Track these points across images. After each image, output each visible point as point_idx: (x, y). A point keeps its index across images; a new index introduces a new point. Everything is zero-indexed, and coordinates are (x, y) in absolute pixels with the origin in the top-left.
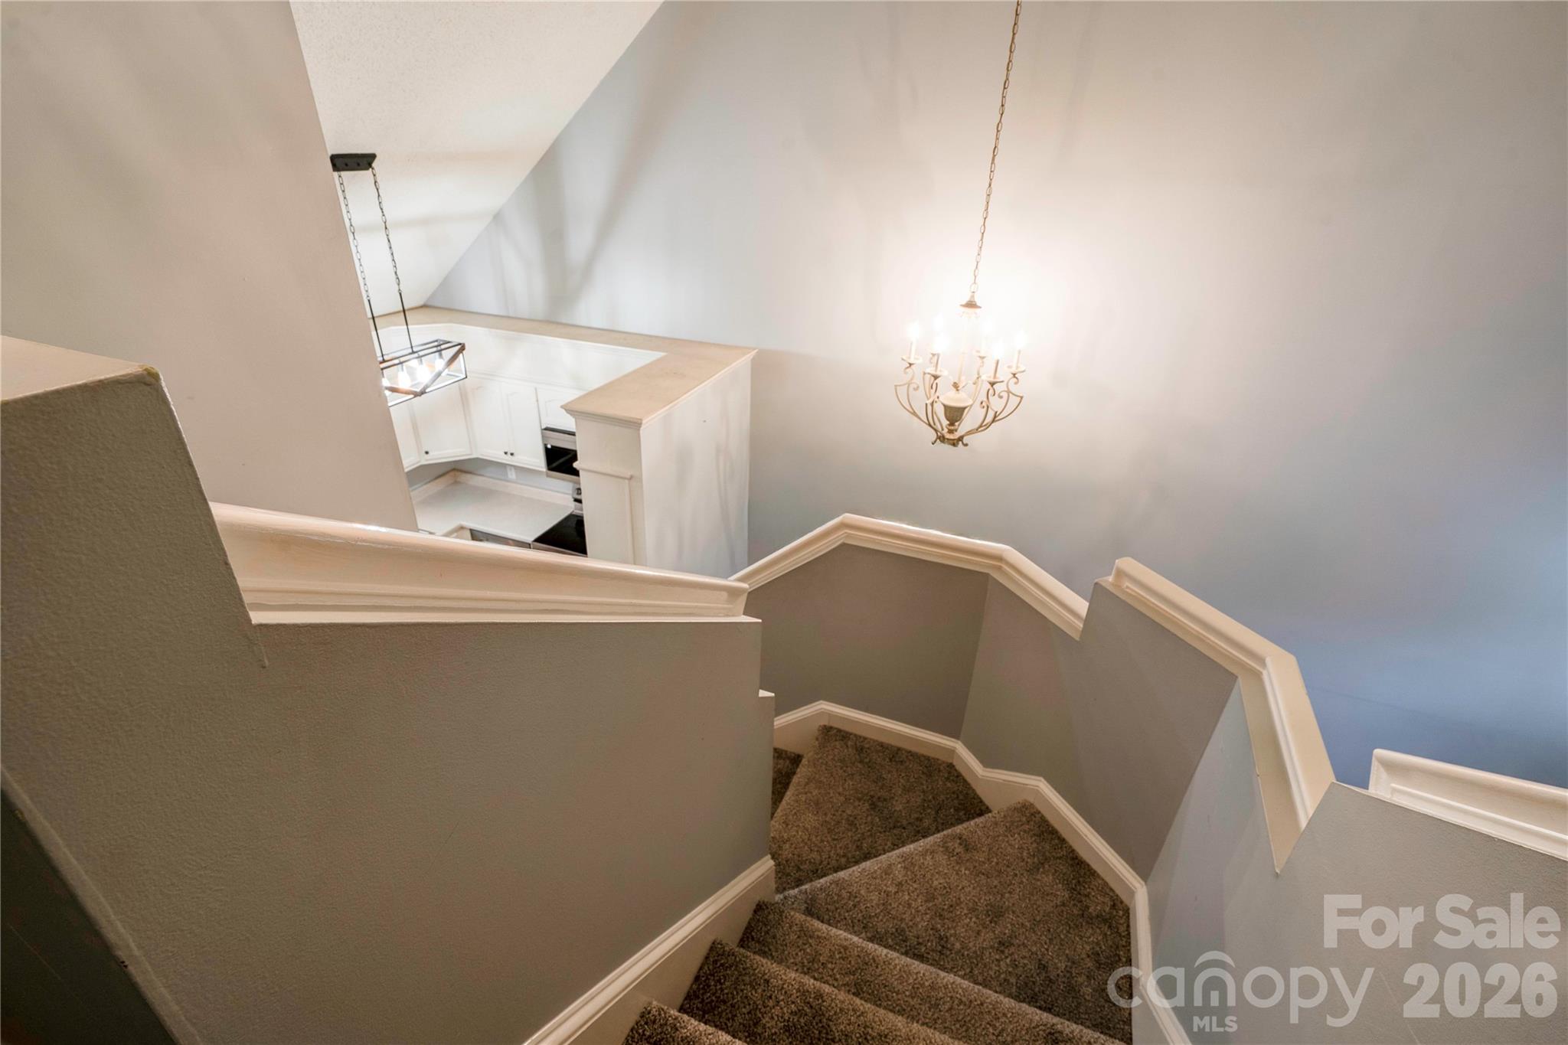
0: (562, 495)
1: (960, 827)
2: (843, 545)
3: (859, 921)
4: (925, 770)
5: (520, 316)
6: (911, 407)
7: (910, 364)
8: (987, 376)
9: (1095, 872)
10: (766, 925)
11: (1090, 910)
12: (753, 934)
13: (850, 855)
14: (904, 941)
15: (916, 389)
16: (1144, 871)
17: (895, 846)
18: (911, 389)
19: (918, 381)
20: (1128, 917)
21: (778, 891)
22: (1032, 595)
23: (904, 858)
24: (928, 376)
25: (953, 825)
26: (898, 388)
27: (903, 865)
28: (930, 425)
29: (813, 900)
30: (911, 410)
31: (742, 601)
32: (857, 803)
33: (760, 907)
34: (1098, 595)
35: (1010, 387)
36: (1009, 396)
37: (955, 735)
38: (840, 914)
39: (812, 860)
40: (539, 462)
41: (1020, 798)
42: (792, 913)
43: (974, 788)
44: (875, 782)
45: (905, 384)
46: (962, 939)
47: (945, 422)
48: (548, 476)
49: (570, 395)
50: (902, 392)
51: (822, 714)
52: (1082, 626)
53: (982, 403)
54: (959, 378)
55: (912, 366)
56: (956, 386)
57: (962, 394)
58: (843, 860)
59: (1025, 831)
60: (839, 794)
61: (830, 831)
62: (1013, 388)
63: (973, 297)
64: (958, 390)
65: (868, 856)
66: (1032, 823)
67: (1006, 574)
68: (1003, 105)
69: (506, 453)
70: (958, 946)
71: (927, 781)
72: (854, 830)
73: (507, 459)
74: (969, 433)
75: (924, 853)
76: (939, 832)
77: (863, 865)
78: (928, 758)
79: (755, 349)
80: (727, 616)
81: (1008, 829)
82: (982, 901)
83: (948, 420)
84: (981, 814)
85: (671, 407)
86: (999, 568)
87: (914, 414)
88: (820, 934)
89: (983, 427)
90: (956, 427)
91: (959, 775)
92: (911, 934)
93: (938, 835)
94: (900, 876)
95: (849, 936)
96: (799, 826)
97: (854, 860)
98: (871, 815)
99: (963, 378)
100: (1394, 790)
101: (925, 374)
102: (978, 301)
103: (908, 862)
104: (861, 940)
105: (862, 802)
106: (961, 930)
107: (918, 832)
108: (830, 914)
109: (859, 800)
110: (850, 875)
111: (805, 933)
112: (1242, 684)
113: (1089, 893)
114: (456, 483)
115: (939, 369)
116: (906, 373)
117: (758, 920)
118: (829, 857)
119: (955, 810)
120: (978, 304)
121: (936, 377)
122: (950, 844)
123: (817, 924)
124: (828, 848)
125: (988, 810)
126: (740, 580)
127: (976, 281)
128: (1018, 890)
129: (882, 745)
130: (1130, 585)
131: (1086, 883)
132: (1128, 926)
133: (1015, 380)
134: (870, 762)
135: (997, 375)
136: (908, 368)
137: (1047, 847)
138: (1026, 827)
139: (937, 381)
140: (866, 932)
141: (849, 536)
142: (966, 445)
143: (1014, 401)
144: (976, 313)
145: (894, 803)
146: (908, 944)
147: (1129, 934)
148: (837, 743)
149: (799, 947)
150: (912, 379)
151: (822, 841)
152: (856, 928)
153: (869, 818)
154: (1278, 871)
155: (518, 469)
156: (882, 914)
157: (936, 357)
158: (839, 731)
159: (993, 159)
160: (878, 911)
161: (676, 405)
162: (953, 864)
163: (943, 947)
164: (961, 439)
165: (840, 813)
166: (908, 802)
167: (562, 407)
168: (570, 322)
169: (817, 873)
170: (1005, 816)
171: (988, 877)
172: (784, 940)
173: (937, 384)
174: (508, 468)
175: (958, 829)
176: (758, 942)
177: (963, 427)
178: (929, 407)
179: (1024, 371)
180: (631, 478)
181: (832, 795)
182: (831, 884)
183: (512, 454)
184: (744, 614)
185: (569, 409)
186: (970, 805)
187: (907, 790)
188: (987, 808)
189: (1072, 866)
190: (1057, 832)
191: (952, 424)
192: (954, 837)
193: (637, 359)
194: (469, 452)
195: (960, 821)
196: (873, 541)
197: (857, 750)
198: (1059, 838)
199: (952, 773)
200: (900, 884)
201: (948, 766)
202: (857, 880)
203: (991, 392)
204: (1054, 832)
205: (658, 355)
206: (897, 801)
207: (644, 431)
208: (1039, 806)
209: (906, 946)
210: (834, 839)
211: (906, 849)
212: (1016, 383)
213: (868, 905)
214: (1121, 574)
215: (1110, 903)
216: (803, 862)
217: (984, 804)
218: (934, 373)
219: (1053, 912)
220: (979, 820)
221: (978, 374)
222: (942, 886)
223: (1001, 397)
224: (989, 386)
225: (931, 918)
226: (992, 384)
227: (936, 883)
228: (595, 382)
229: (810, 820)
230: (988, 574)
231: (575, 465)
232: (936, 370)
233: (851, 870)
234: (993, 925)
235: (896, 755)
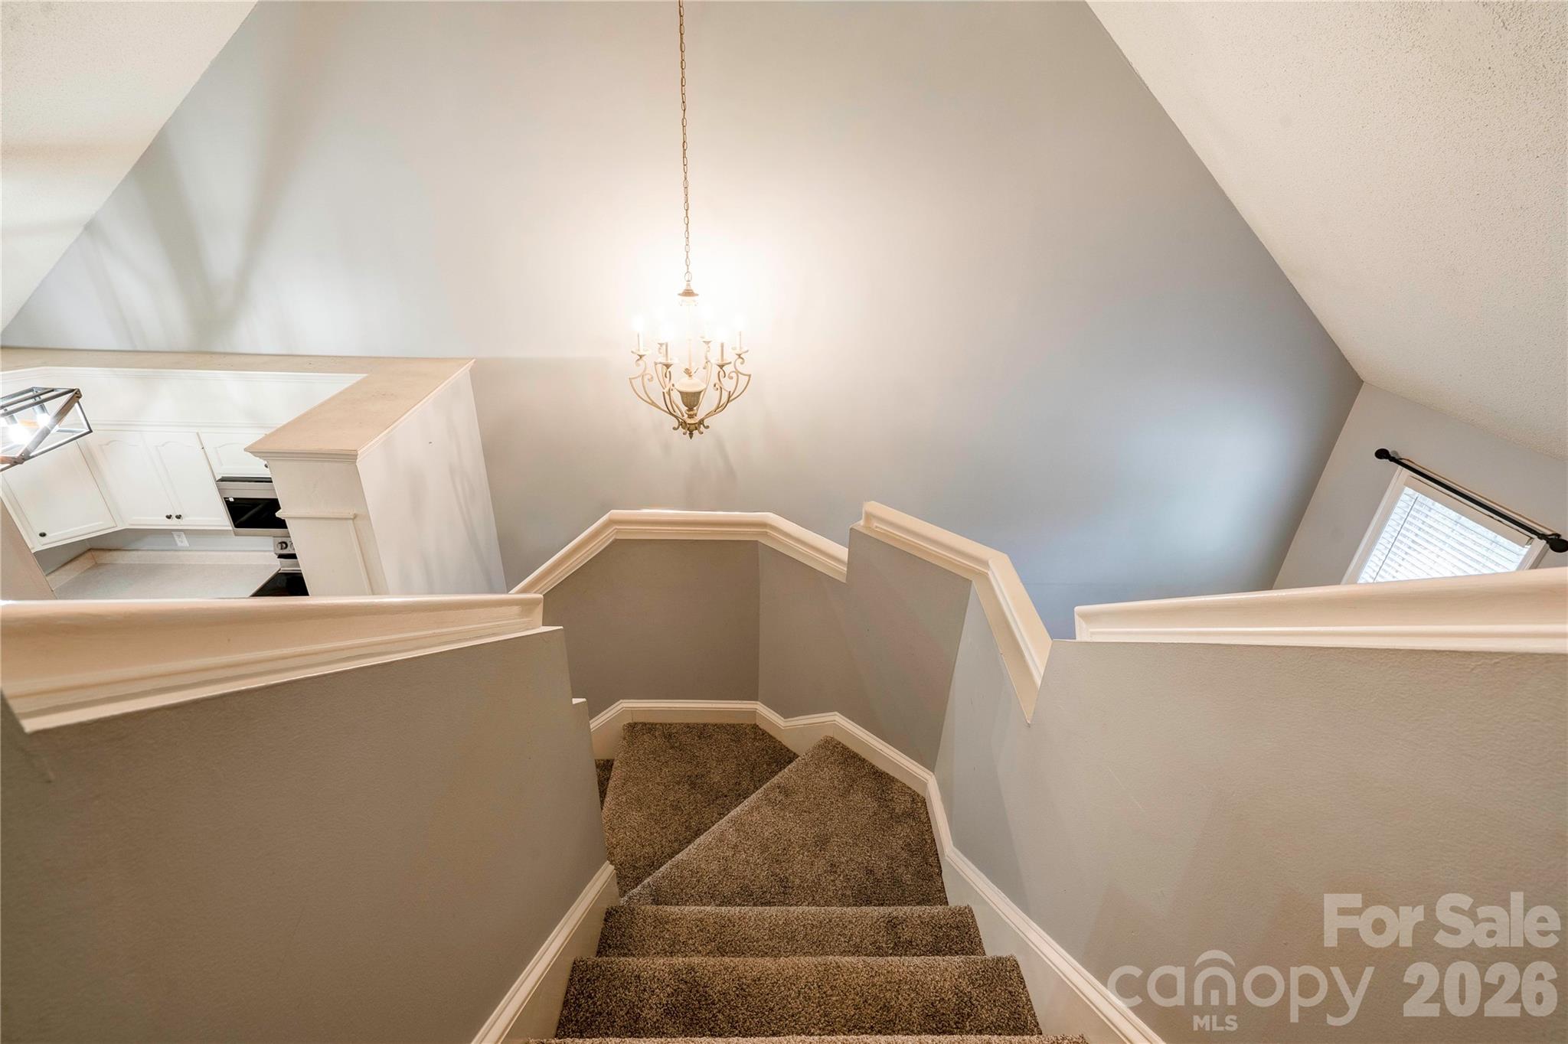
0: (262, 553)
1: (776, 777)
2: (616, 541)
3: (705, 893)
4: (733, 738)
5: (152, 349)
6: (649, 398)
7: (641, 356)
8: (715, 359)
9: (894, 778)
10: (619, 929)
11: (897, 811)
12: (609, 941)
13: (681, 838)
14: (750, 895)
15: (651, 380)
16: (929, 764)
17: (721, 815)
18: (646, 380)
19: (651, 370)
20: (926, 806)
21: (623, 893)
22: (800, 552)
23: (734, 821)
24: (659, 366)
25: (768, 779)
26: (633, 381)
27: (734, 828)
28: (671, 414)
29: (658, 889)
30: (650, 401)
31: (538, 613)
32: (677, 787)
33: (609, 914)
34: (856, 540)
35: (737, 368)
36: (738, 376)
37: (753, 697)
38: (686, 894)
39: (646, 855)
40: (222, 519)
41: (819, 737)
42: (643, 908)
43: (779, 739)
44: (689, 762)
45: (639, 376)
46: (800, 874)
47: (684, 409)
48: (236, 534)
49: (253, 436)
50: (637, 383)
51: (624, 712)
52: (846, 569)
53: (715, 386)
54: (690, 364)
55: (643, 358)
56: (688, 372)
57: (695, 379)
58: (676, 845)
59: (832, 763)
60: (658, 784)
61: (657, 822)
62: (741, 368)
63: (688, 285)
64: (690, 376)
65: (698, 832)
66: (836, 754)
67: (773, 539)
68: (684, 102)
69: (169, 517)
70: (797, 881)
71: (737, 747)
72: (680, 813)
73: (174, 524)
74: (708, 415)
75: (750, 812)
76: (757, 789)
77: (698, 841)
78: (733, 726)
79: (473, 359)
80: (528, 629)
81: (818, 766)
82: (809, 836)
83: (686, 406)
84: (790, 762)
85: (389, 432)
86: (765, 534)
87: (653, 404)
88: (674, 917)
89: (720, 408)
90: (695, 412)
91: (764, 733)
92: (755, 887)
93: (759, 791)
94: (734, 840)
95: (702, 908)
96: (625, 827)
97: (686, 841)
98: (693, 794)
99: (693, 364)
100: (1093, 633)
101: (656, 364)
102: (694, 288)
103: (739, 825)
104: (713, 908)
105: (682, 784)
106: (797, 867)
107: (740, 795)
108: (678, 897)
109: (678, 783)
110: (688, 854)
111: (660, 922)
112: (976, 586)
113: (893, 797)
114: (97, 566)
115: (669, 358)
116: (638, 365)
117: (611, 927)
118: (662, 847)
119: (767, 765)
120: (695, 292)
121: (668, 366)
122: (771, 796)
123: (668, 908)
124: (659, 839)
125: (796, 756)
126: (524, 591)
127: (689, 270)
128: (836, 815)
129: (688, 726)
130: (878, 525)
131: (888, 790)
132: (927, 813)
133: (741, 360)
134: (680, 744)
135: (725, 357)
136: (638, 360)
137: (852, 770)
138: (832, 759)
139: (669, 370)
140: (714, 900)
141: (619, 531)
142: (707, 427)
143: (743, 380)
144: (694, 301)
145: (712, 776)
146: (755, 896)
147: (929, 819)
148: (645, 737)
149: (657, 936)
150: (645, 371)
151: (652, 834)
152: (704, 901)
153: (692, 797)
154: (1029, 722)
155: (188, 532)
156: (725, 879)
157: (664, 346)
158: (645, 724)
159: (684, 154)
160: (721, 877)
161: (395, 427)
162: (778, 812)
163: (785, 887)
164: (701, 422)
165: (662, 801)
166: (724, 771)
167: (246, 450)
168: (229, 350)
169: (654, 865)
170: (812, 756)
171: (810, 813)
172: (641, 936)
173: (670, 372)
174: (175, 535)
175: (775, 780)
176: (616, 947)
177: (701, 412)
178: (666, 395)
179: (747, 351)
180: (355, 517)
181: (651, 787)
182: (671, 869)
183: (179, 517)
184: (543, 625)
185: (255, 451)
186: (780, 756)
187: (720, 761)
188: (795, 754)
189: (875, 779)
190: (857, 755)
191: (690, 409)
192: (773, 789)
193: (329, 386)
194: (113, 524)
195: (774, 773)
196: (644, 532)
197: (665, 738)
198: (860, 759)
199: (758, 733)
200: (736, 846)
201: (753, 728)
202: (695, 857)
203: (722, 373)
204: (855, 756)
205: (359, 377)
206: (714, 773)
207: (360, 464)
208: (838, 738)
209: (753, 899)
210: (663, 828)
211: (733, 813)
212: (742, 363)
213: (711, 876)
214: (869, 516)
215: (910, 799)
216: (637, 860)
217: (792, 752)
218: (664, 361)
219: (868, 824)
220: (794, 764)
221: (706, 359)
222: (772, 834)
223: (731, 378)
224: (719, 369)
225: (770, 866)
226: (721, 367)
227: (767, 834)
228: (282, 416)
229: (636, 817)
230: (757, 541)
231: (278, 514)
232: (667, 360)
233: (687, 849)
234: (823, 852)
235: (703, 731)
